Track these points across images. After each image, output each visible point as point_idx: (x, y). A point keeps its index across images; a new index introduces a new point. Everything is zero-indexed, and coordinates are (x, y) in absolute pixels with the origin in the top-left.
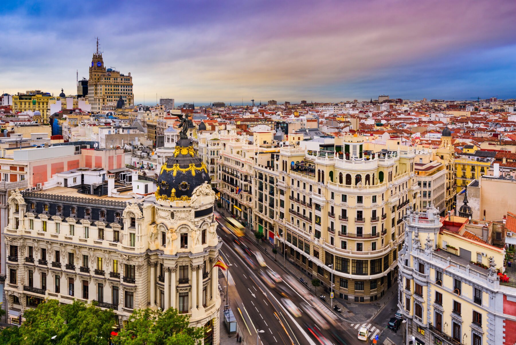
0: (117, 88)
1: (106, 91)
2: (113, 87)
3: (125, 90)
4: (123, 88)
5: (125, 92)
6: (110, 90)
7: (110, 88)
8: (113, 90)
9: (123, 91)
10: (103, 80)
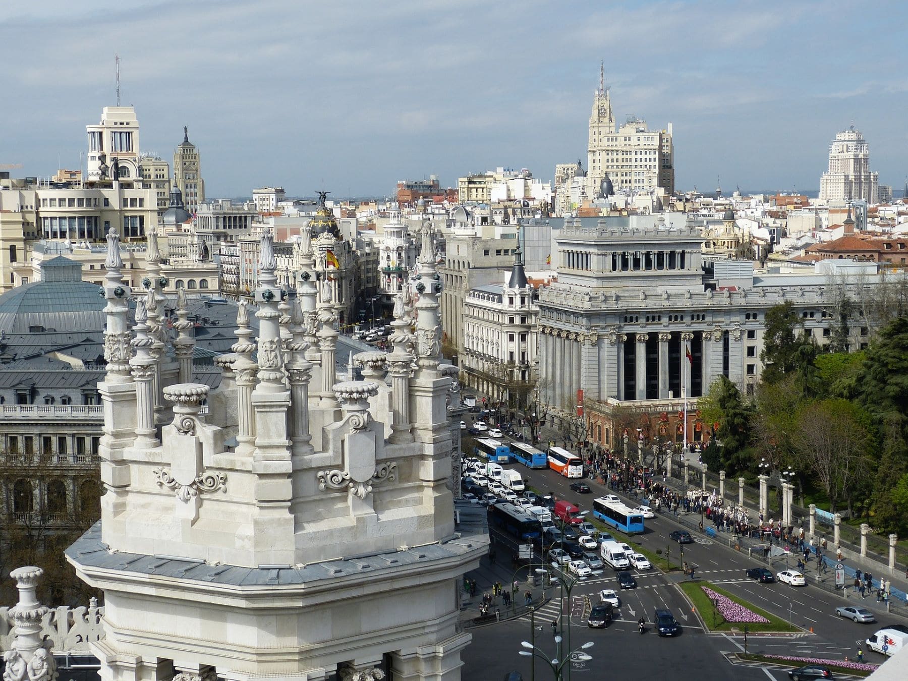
0: (628, 157)
1: (608, 164)
2: (620, 154)
3: (643, 160)
4: (639, 156)
5: (643, 163)
6: (615, 160)
7: (615, 157)
8: (620, 160)
9: (639, 163)
10: (605, 143)
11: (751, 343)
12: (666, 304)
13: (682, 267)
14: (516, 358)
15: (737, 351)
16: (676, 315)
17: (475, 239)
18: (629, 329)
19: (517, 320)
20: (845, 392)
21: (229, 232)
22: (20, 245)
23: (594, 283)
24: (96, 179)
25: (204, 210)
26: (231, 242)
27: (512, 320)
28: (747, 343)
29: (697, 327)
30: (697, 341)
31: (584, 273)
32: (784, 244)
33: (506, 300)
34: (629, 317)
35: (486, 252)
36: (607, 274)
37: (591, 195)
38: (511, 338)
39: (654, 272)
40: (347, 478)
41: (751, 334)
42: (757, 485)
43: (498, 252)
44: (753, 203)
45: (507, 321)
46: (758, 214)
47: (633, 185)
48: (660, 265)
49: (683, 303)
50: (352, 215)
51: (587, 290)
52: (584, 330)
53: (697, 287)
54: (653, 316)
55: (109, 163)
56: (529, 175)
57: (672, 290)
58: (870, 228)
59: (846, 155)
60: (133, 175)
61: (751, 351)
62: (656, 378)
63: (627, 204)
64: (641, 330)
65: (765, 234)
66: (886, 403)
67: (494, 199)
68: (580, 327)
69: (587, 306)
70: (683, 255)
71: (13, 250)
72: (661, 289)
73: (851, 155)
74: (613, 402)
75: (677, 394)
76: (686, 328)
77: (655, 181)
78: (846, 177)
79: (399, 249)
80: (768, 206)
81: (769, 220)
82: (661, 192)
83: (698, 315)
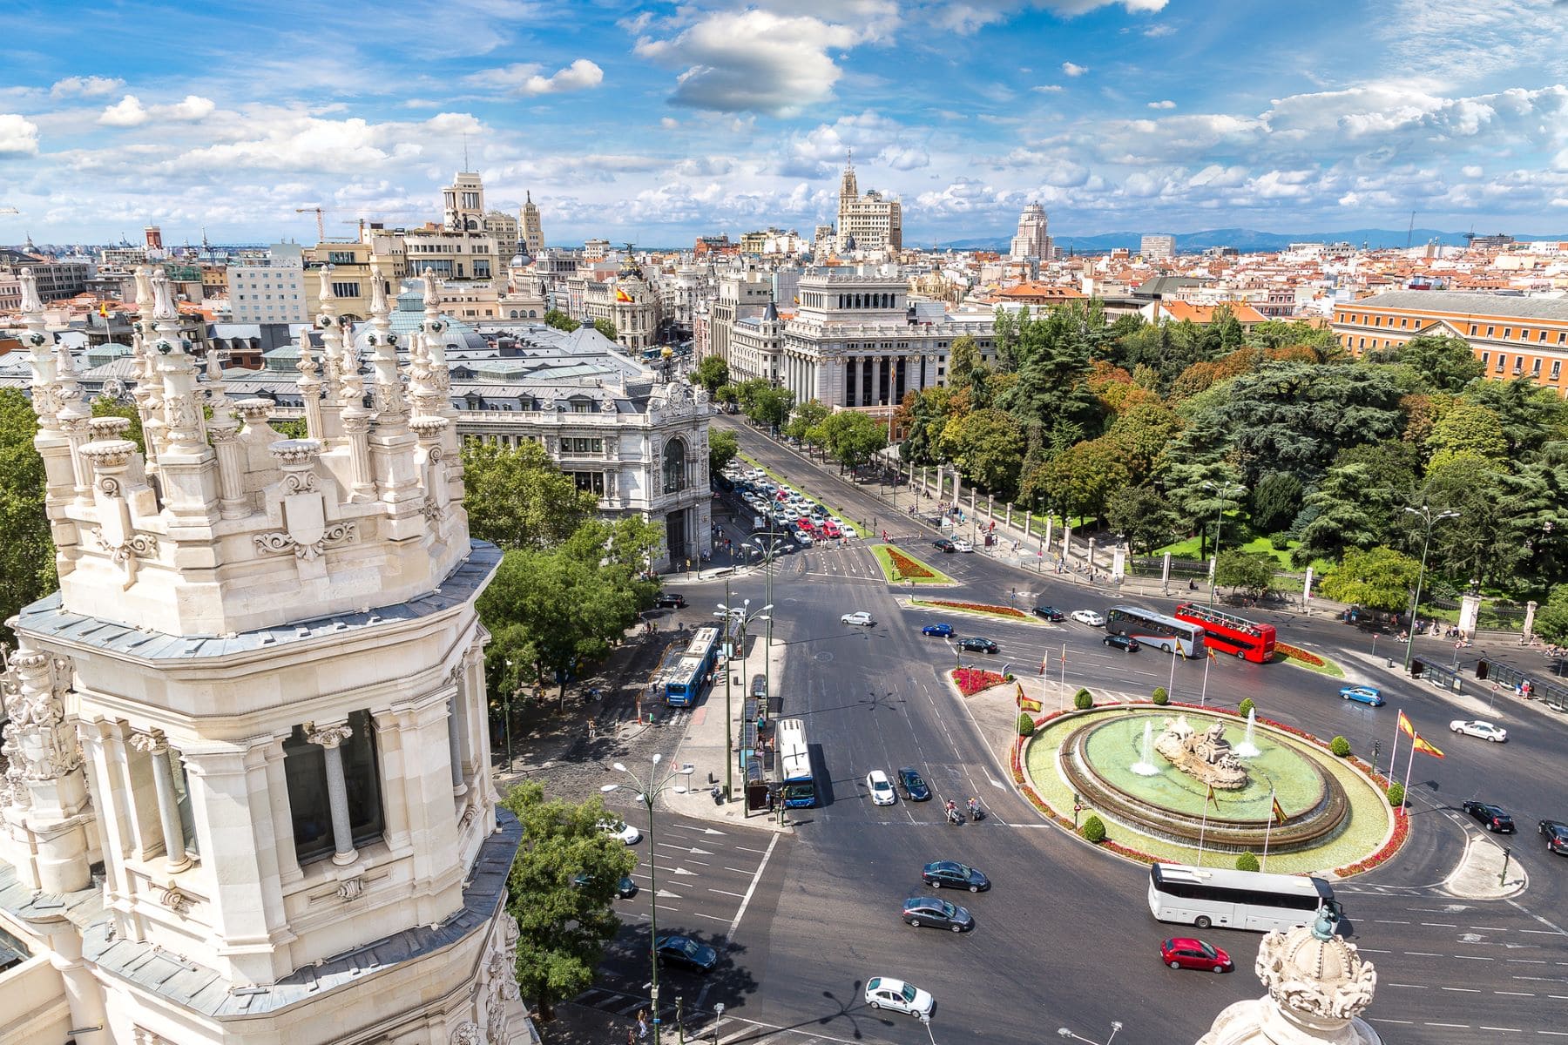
0: (868, 221)
2: (861, 218)
3: (880, 223)
4: (876, 221)
5: (880, 226)
6: (857, 223)
7: (858, 221)
8: (861, 223)
9: (876, 226)
10: (850, 209)
11: (942, 365)
12: (879, 335)
13: (893, 306)
14: (769, 374)
15: (931, 371)
16: (887, 344)
17: (741, 282)
18: (851, 353)
19: (770, 346)
20: (1004, 404)
21: (561, 274)
22: (392, 281)
23: (825, 318)
24: (450, 230)
25: (542, 257)
26: (563, 280)
27: (766, 345)
28: (939, 365)
29: (901, 352)
30: (901, 364)
31: (818, 310)
32: (977, 289)
33: (762, 330)
34: (852, 344)
35: (750, 293)
36: (835, 311)
37: (838, 250)
38: (766, 358)
39: (871, 310)
40: (291, 541)
41: (942, 359)
42: (936, 473)
43: (759, 292)
44: (959, 257)
45: (762, 346)
46: (961, 266)
47: (871, 242)
48: (867, 305)
49: (891, 334)
50: (660, 262)
51: (818, 323)
52: (817, 354)
53: (903, 322)
54: (869, 344)
55: (461, 218)
56: (795, 234)
57: (885, 324)
58: (1042, 278)
59: (1030, 223)
60: (480, 227)
61: (941, 371)
62: (870, 391)
63: (865, 257)
64: (860, 354)
65: (964, 282)
66: (1032, 412)
67: (766, 251)
68: (813, 352)
69: (818, 335)
70: (893, 296)
71: (387, 285)
72: (876, 324)
73: (1034, 223)
74: (837, 408)
75: (885, 403)
76: (894, 354)
77: (887, 240)
78: (1030, 240)
79: (690, 289)
80: (969, 261)
81: (969, 272)
82: (890, 248)
83: (903, 343)
